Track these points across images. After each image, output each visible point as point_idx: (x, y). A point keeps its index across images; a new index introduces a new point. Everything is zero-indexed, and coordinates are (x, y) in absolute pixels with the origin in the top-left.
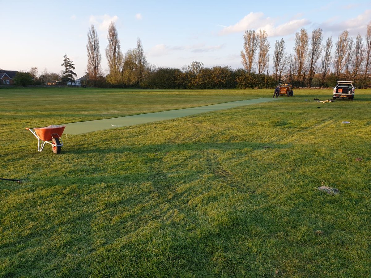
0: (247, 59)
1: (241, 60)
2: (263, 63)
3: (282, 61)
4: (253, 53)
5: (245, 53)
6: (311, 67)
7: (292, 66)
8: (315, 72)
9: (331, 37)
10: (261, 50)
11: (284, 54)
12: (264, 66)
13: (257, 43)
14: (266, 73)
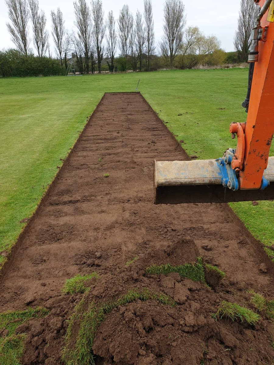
0: (19, 36)
1: (10, 36)
2: (40, 40)
3: (64, 39)
4: (24, 27)
5: (13, 27)
6: (98, 48)
7: (76, 46)
8: (102, 54)
9: (112, 11)
10: (34, 23)
11: (65, 31)
12: (43, 46)
13: (26, 13)
14: (47, 55)
